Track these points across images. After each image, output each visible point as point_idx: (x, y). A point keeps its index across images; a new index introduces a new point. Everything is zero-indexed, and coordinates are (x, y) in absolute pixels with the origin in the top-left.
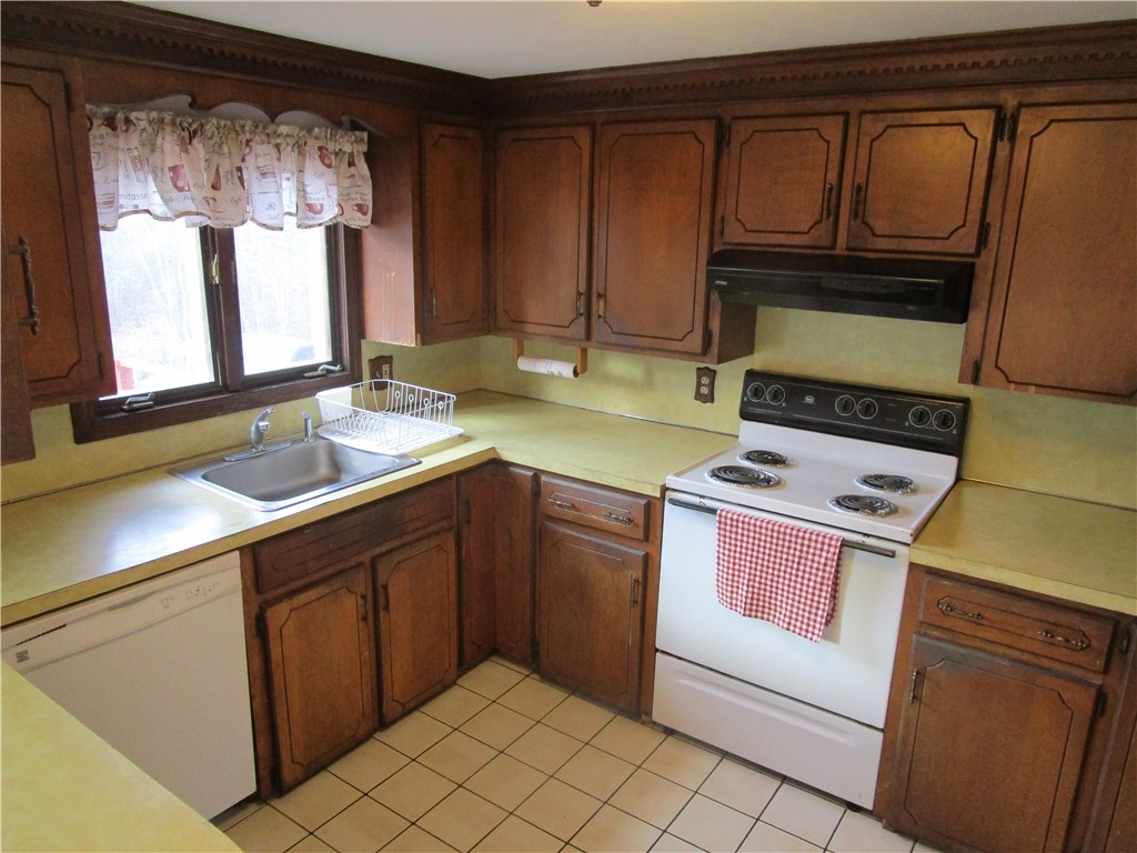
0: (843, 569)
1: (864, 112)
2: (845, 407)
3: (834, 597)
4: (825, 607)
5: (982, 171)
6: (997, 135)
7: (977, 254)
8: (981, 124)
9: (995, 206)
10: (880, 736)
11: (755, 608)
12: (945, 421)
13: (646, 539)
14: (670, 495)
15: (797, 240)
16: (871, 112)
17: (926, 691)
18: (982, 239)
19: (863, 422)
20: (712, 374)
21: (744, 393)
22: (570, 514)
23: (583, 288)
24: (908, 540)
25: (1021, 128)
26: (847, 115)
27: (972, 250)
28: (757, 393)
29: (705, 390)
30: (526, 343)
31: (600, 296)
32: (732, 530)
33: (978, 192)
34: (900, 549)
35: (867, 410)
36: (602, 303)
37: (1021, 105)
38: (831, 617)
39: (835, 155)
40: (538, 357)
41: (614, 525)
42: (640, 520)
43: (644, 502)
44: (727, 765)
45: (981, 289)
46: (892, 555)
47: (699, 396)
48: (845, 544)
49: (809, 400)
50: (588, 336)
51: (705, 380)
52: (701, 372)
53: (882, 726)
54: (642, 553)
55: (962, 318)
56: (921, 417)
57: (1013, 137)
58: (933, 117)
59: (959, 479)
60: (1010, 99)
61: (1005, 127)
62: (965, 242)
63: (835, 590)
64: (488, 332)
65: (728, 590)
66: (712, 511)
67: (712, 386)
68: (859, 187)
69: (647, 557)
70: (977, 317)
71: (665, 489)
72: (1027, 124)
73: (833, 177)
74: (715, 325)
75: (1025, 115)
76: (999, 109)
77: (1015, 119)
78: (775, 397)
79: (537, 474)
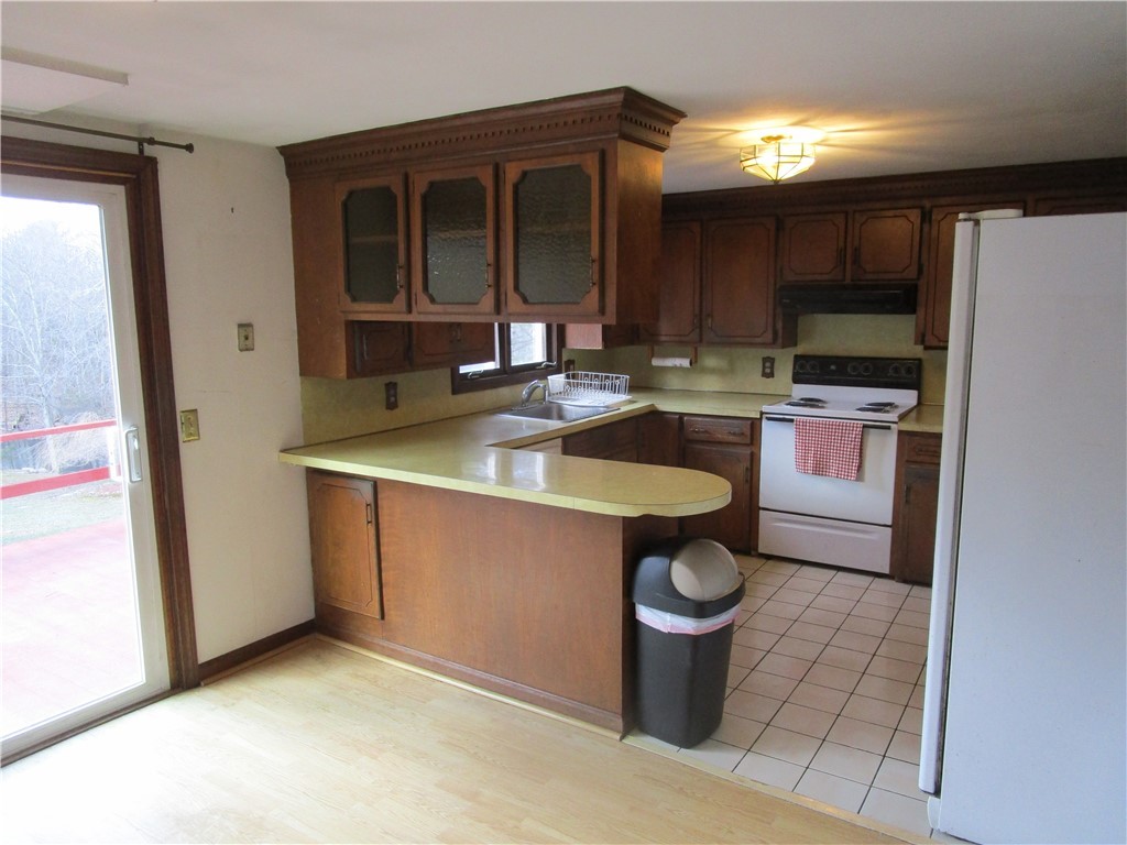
0: (864, 441)
1: (855, 211)
2: (854, 369)
3: (860, 456)
4: (856, 464)
5: (917, 238)
6: (923, 221)
7: (918, 279)
8: (915, 215)
9: (925, 256)
10: (890, 530)
11: (819, 470)
12: (909, 371)
13: (752, 443)
14: (764, 416)
15: (825, 277)
16: (860, 211)
17: (912, 497)
18: (920, 271)
19: (864, 376)
20: (772, 360)
21: (794, 368)
22: (703, 437)
23: (697, 312)
24: (896, 420)
25: (933, 217)
26: (847, 213)
27: (915, 277)
28: (802, 367)
29: (768, 371)
30: (656, 348)
31: (708, 315)
32: (802, 429)
33: (916, 249)
34: (893, 426)
35: (867, 369)
36: (710, 321)
37: (932, 207)
38: (860, 467)
39: (842, 233)
40: (665, 356)
41: (732, 438)
42: (748, 433)
43: (749, 422)
44: (805, 568)
45: (921, 298)
46: (889, 428)
47: (765, 375)
48: (865, 426)
49: (833, 367)
50: (701, 341)
51: (768, 364)
52: (765, 360)
53: (890, 523)
54: (749, 452)
55: (913, 311)
56: (896, 370)
57: (930, 221)
58: (891, 213)
59: (920, 403)
60: (927, 204)
61: (926, 217)
62: (912, 273)
63: (861, 453)
64: (632, 343)
65: (802, 465)
66: (792, 421)
67: (772, 368)
68: (856, 249)
69: (752, 454)
70: (921, 311)
71: (762, 413)
72: (936, 216)
73: (841, 244)
74: (780, 325)
75: (935, 211)
76: (922, 208)
77: (931, 212)
78: (813, 368)
79: (682, 415)
